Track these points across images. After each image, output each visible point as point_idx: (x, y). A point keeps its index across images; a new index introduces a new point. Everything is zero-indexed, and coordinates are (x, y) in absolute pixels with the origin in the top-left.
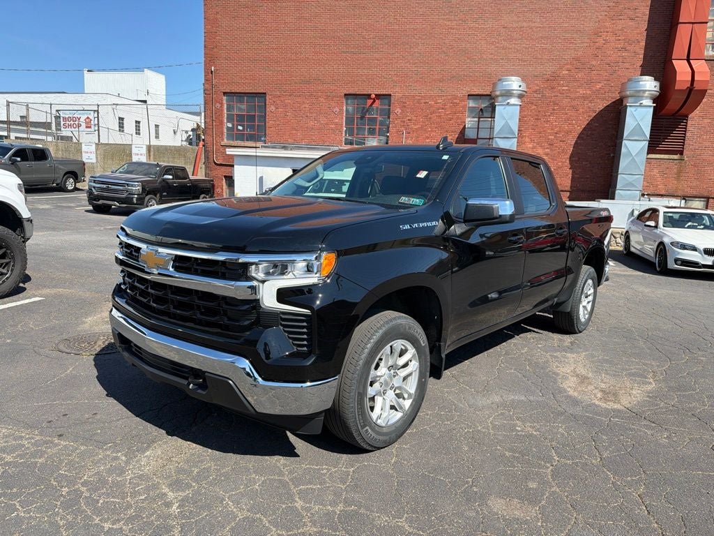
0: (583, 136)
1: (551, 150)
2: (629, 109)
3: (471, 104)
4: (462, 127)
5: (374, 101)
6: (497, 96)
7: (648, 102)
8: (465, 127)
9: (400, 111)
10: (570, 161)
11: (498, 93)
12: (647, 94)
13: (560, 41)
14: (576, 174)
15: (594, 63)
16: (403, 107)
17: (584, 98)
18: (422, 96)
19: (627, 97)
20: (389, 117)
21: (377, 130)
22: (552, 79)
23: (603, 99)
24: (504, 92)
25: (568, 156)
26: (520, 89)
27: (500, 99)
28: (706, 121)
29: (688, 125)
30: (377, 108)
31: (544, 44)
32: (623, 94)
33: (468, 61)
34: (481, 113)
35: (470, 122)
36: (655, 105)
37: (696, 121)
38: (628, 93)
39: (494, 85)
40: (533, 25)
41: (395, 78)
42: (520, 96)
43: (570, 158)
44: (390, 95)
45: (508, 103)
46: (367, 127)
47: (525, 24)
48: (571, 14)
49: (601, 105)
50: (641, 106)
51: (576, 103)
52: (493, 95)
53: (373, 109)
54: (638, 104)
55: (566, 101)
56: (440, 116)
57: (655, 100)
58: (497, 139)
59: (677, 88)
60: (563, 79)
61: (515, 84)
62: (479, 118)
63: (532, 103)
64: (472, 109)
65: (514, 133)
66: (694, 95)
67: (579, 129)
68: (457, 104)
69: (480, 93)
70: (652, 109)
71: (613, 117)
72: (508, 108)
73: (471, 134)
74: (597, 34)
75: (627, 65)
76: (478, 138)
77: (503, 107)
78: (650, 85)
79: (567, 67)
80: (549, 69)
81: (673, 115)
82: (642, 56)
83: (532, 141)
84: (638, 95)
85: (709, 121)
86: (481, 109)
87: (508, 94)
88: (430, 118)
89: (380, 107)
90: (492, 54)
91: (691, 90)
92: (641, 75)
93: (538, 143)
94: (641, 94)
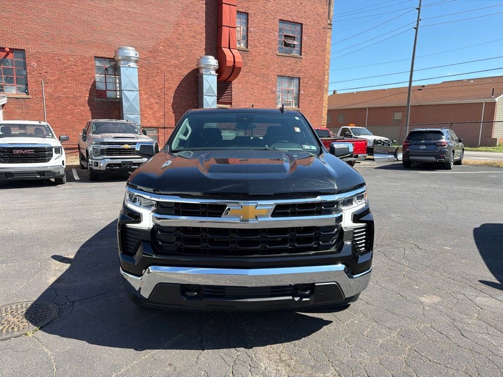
0: (178, 91)
1: (160, 100)
2: (204, 76)
3: (98, 64)
4: (93, 81)
5: (8, 54)
6: (120, 60)
7: (213, 72)
8: (95, 82)
9: (36, 64)
10: (172, 107)
11: (120, 58)
12: (212, 67)
13: (155, 26)
14: (178, 117)
15: (178, 43)
16: (39, 61)
17: (176, 66)
18: (55, 54)
19: (201, 68)
20: (25, 69)
21: (15, 79)
22: (154, 51)
23: (187, 68)
24: (124, 57)
25: (171, 104)
26: (136, 56)
27: (122, 62)
28: (240, 85)
29: (233, 87)
30: (12, 60)
31: (145, 26)
32: (199, 66)
33: (91, 30)
34: (106, 72)
35: (99, 77)
36: (217, 74)
37: (235, 84)
38: (202, 66)
39: (116, 52)
40: (136, 11)
41: (26, 36)
42: (136, 62)
43: (172, 106)
44: (24, 50)
45: (129, 66)
46: (3, 76)
47: (130, 10)
48: (161, 9)
49: (186, 72)
50: (210, 74)
51: (170, 69)
52: (116, 58)
53: (8, 62)
54: (209, 73)
55: (164, 67)
56: (73, 71)
57: (217, 71)
58: (124, 91)
59: (227, 65)
60: (161, 52)
61: (131, 52)
62: (105, 75)
63: (143, 67)
64: (99, 68)
65: (136, 88)
66: (235, 70)
67: (175, 87)
68: (87, 63)
69: (104, 56)
70: (216, 77)
71: (194, 79)
72: (129, 69)
73: (101, 86)
74: (178, 24)
75: (197, 48)
76: (106, 90)
77: (126, 68)
78: (212, 61)
79: (162, 44)
80: (151, 44)
81: (225, 81)
82: (204, 43)
83: (146, 93)
84: (208, 67)
85: (242, 85)
86: (106, 68)
87: (128, 59)
88: (65, 72)
89: (14, 59)
90: (109, 28)
91: (234, 66)
92: (206, 55)
93: (150, 95)
94: (209, 67)
